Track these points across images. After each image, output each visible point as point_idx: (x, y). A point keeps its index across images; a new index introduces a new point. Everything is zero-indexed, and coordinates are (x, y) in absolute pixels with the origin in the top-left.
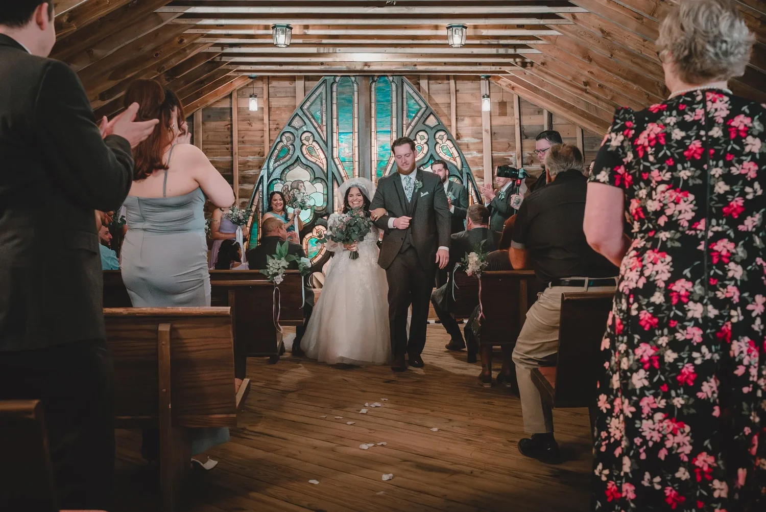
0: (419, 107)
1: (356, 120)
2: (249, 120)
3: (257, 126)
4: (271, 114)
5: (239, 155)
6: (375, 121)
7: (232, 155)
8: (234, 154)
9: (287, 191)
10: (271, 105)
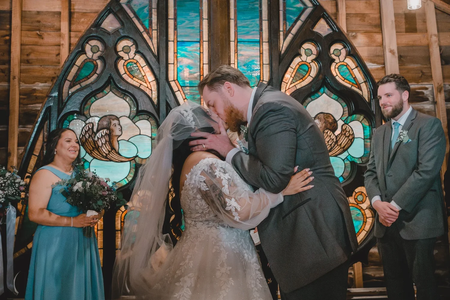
0: (302, 6)
1: (205, 23)
2: (39, 30)
3: (50, 38)
4: (72, 22)
5: (20, 81)
6: (236, 25)
7: (9, 81)
8: (11, 77)
9: (90, 132)
10: (74, 9)
